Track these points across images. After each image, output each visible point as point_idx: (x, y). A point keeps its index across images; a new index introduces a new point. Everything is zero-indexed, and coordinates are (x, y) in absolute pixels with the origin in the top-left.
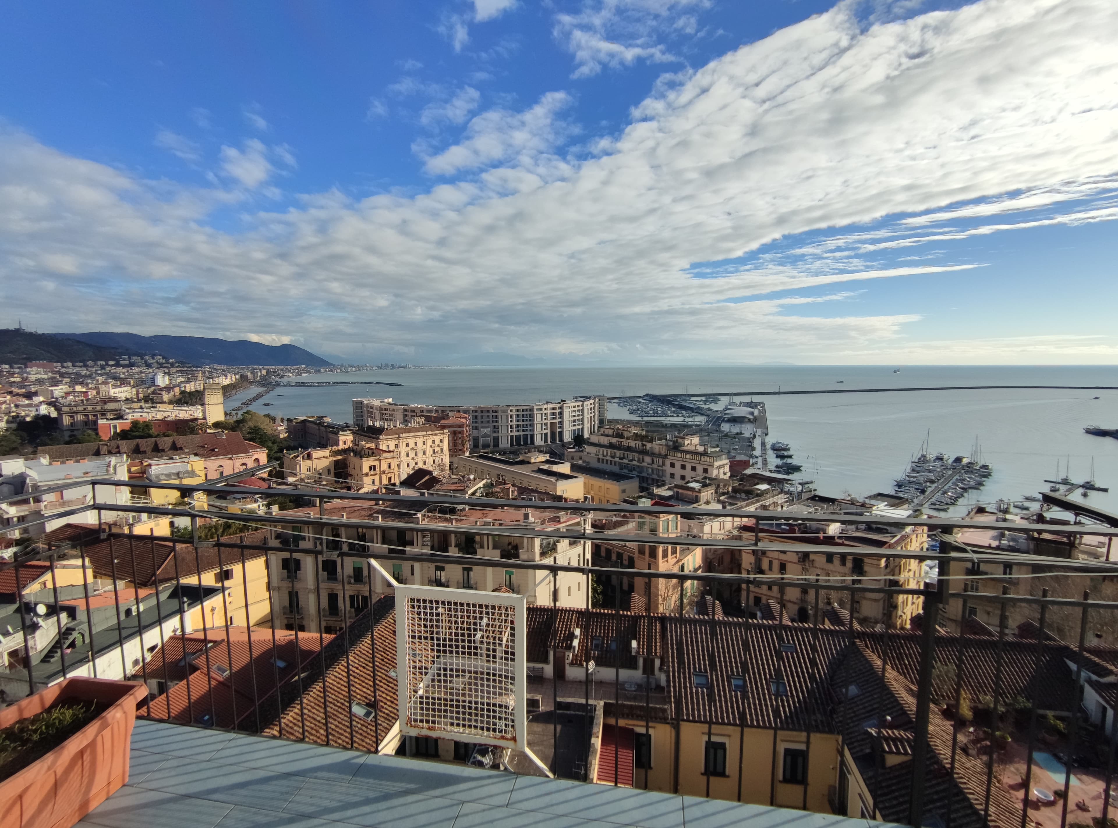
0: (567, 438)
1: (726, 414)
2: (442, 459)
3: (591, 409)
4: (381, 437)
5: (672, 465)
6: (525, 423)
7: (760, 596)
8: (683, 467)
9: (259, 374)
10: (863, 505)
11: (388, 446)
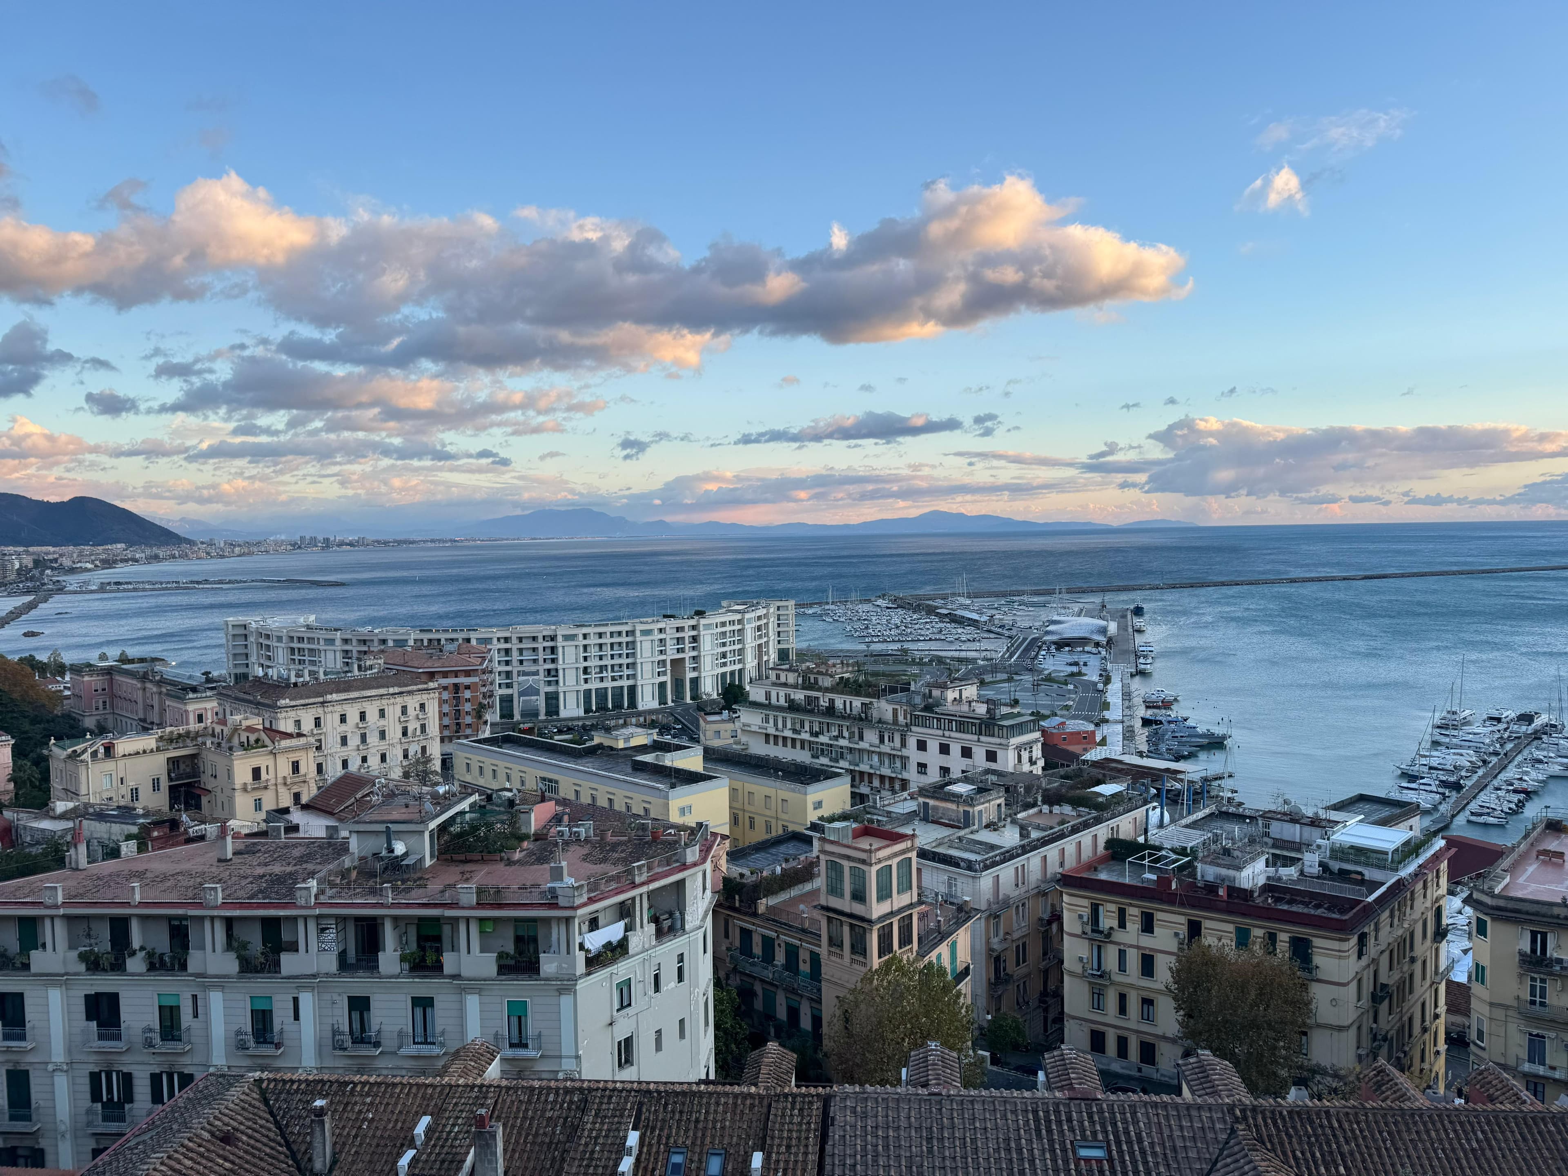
0: (710, 688)
1: (1048, 633)
2: (424, 749)
3: (759, 628)
4: (282, 702)
5: (922, 746)
6: (617, 661)
7: (1102, 1028)
8: (944, 749)
9: (17, 566)
10: (1315, 822)
11: (298, 723)
